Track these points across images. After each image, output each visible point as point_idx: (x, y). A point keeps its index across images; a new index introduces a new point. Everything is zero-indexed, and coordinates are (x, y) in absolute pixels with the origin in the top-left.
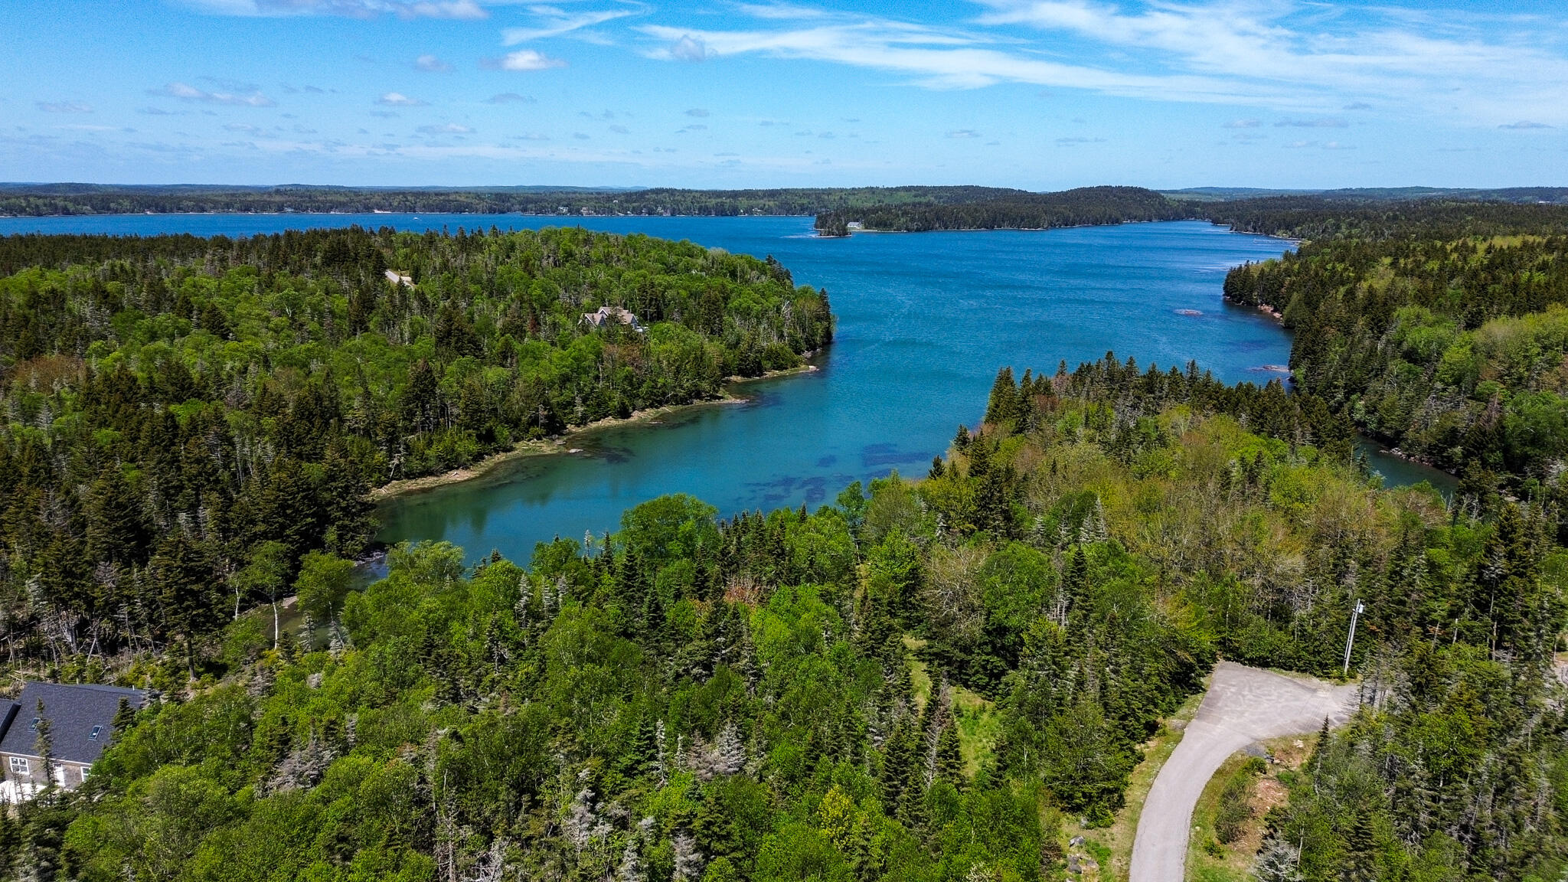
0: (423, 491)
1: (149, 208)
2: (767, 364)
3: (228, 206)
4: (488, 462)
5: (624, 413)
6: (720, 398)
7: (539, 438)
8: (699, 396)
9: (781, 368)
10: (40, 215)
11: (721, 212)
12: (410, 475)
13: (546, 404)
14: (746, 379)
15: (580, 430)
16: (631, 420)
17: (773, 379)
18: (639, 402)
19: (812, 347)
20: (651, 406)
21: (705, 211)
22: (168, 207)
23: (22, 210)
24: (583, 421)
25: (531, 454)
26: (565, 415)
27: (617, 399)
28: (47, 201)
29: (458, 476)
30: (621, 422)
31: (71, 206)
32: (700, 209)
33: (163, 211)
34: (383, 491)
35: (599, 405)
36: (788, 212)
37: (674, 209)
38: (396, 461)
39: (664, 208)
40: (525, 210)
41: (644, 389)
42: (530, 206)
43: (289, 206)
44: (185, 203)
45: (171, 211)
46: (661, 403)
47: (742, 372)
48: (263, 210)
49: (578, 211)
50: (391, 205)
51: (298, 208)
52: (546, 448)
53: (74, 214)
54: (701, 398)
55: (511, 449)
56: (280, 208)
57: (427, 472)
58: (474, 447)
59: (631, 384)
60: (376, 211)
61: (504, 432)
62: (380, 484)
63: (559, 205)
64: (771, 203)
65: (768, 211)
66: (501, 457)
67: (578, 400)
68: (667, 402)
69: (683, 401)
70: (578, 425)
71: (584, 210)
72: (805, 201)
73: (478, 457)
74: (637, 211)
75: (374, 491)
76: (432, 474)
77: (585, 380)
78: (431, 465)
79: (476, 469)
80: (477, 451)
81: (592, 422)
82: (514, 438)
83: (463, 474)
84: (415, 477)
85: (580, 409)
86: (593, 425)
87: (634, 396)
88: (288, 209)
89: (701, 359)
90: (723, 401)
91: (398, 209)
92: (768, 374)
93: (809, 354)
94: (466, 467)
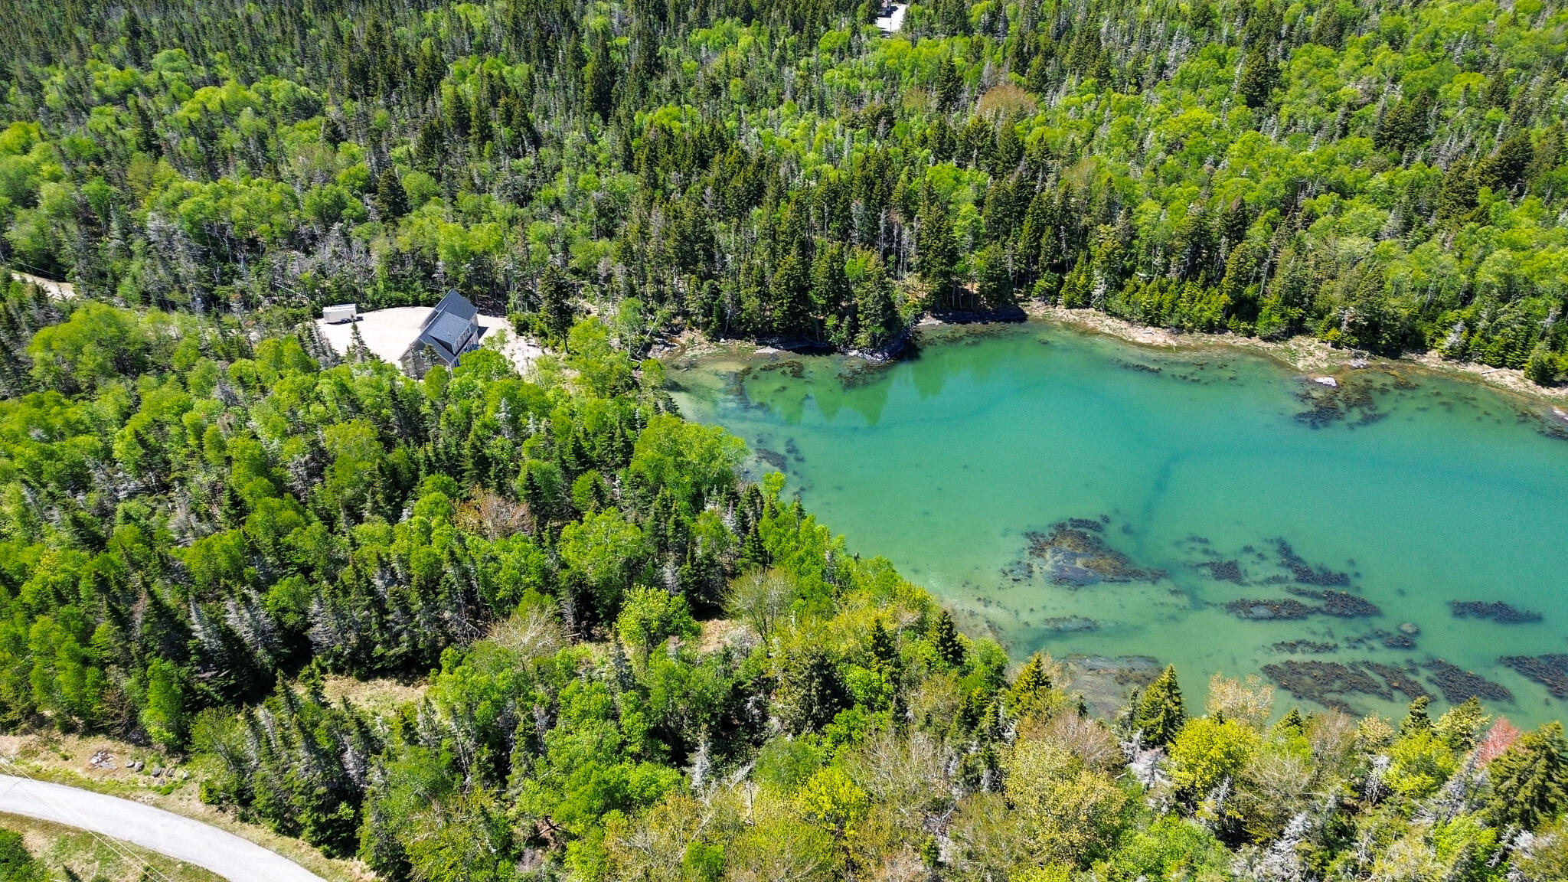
4: (1228, 338)
5: (1545, 376)
7: (1336, 345)
12: (1108, 312)
16: (1546, 391)
24: (1462, 354)
26: (1442, 336)
35: (1509, 347)
38: (1099, 292)
55: (1275, 339)
61: (1271, 316)
62: (1071, 305)
70: (1447, 358)
73: (1210, 328)
75: (1058, 309)
76: (1128, 320)
78: (1126, 310)
79: (1185, 339)
80: (1210, 321)
81: (1481, 363)
82: (1296, 328)
83: (1158, 336)
84: (1115, 315)
85: (1452, 339)
86: (1473, 368)
94: (1178, 331)
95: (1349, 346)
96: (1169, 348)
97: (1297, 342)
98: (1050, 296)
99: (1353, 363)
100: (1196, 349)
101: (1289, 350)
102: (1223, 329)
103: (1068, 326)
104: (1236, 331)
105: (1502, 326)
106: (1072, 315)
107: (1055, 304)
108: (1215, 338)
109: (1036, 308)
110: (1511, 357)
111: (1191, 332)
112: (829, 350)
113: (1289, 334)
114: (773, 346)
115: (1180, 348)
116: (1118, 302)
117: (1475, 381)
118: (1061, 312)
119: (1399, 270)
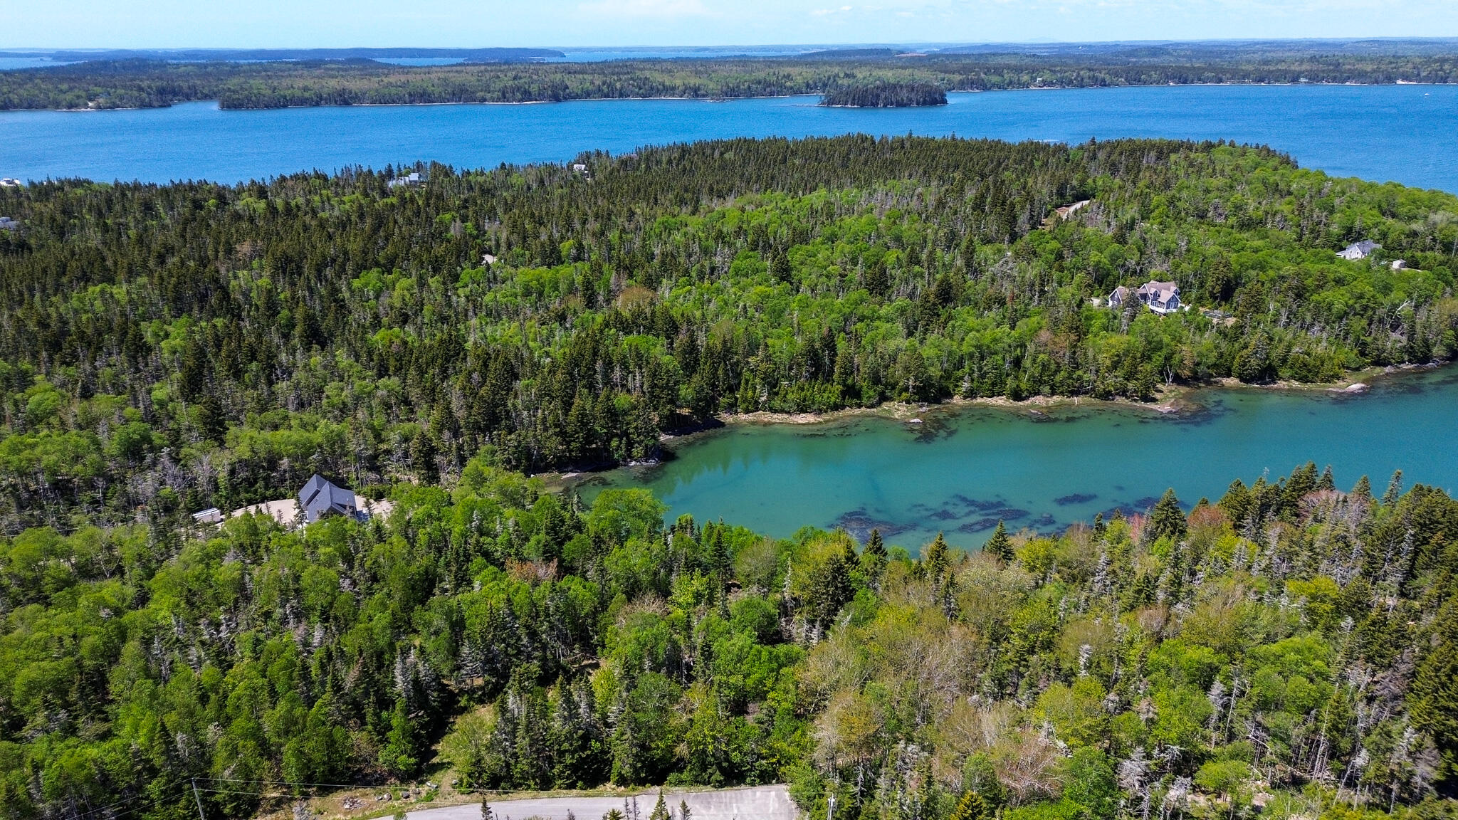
0: (766, 424)
1: (1173, 79)
2: (1285, 372)
3: (1245, 76)
4: (848, 411)
5: (1017, 395)
6: (1154, 400)
7: (908, 402)
9: (1304, 380)
10: (1082, 87)
12: (771, 410)
13: (923, 376)
14: (1244, 385)
15: (963, 403)
16: (1021, 403)
18: (1046, 388)
19: (1421, 359)
20: (1062, 393)
22: (1191, 77)
23: (1070, 83)
24: (971, 394)
25: (886, 414)
26: (957, 386)
28: (1093, 74)
29: (802, 419)
30: (1011, 403)
31: (1108, 80)
33: (1185, 82)
35: (994, 384)
38: (764, 398)
41: (1059, 378)
43: (1305, 77)
44: (1206, 74)
45: (1192, 82)
46: (1076, 394)
47: (1242, 377)
48: (1277, 81)
50: (1419, 75)
51: (1314, 78)
52: (902, 412)
53: (1109, 85)
54: (1127, 397)
55: (875, 406)
56: (1295, 80)
57: (782, 411)
58: (834, 400)
59: (1042, 371)
60: (1399, 82)
61: (870, 393)
62: (747, 411)
66: (860, 411)
68: (1086, 393)
69: (1102, 396)
70: (965, 398)
73: (836, 407)
75: (739, 415)
76: (788, 413)
78: (786, 406)
79: (825, 417)
80: (835, 403)
81: (982, 397)
82: (883, 398)
83: (808, 418)
84: (776, 411)
85: (966, 385)
86: (979, 400)
87: (1044, 381)
88: (1303, 80)
89: (1168, 358)
90: (1150, 405)
91: (1427, 79)
92: (1281, 384)
93: (1411, 366)
94: (819, 412)
95: (914, 401)
96: (820, 423)
97: (885, 405)
98: (732, 408)
99: (921, 410)
100: (835, 420)
101: (885, 410)
102: (843, 407)
103: (753, 423)
104: (851, 407)
105: (985, 373)
106: (750, 417)
107: (736, 413)
108: (841, 413)
109: (726, 417)
110: (996, 390)
111: (826, 412)
112: (614, 465)
113: (879, 403)
114: (572, 471)
115: (826, 422)
116: (777, 403)
117: (986, 407)
118: (743, 417)
119: (927, 351)
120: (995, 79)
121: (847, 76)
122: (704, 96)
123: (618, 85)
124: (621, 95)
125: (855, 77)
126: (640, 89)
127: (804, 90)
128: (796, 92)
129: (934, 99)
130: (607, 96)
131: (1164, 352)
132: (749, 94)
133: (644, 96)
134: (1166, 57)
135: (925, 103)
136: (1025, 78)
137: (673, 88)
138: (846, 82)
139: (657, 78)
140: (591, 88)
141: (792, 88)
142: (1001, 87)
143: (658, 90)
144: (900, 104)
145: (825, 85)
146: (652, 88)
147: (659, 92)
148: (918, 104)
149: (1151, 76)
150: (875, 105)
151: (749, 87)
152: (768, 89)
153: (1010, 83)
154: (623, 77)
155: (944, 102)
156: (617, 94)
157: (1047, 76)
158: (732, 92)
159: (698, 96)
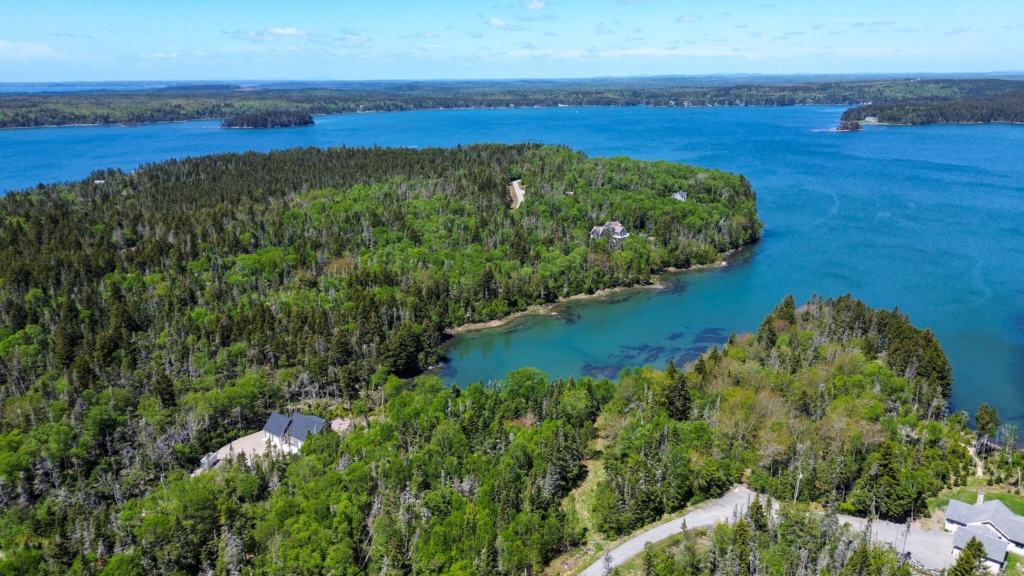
0: (477, 330)
1: (441, 105)
2: (693, 261)
3: (481, 103)
4: (512, 316)
5: (590, 292)
6: (652, 284)
7: (541, 304)
8: (638, 282)
9: (702, 264)
10: (389, 111)
11: (782, 103)
12: (474, 322)
13: (547, 287)
14: (678, 270)
15: (564, 300)
16: (594, 295)
17: (695, 270)
18: (601, 286)
19: (736, 247)
20: (609, 287)
21: (769, 102)
23: (382, 108)
24: (568, 295)
25: (534, 313)
26: (559, 291)
27: (588, 283)
28: (393, 102)
29: (495, 323)
30: (588, 296)
31: (404, 106)
32: (766, 101)
33: (448, 107)
34: (460, 329)
35: (577, 287)
36: (833, 102)
37: (747, 101)
38: (468, 315)
39: (741, 101)
40: (647, 103)
41: (606, 278)
42: (652, 100)
43: (512, 103)
46: (615, 286)
47: (676, 266)
48: (498, 106)
49: (682, 104)
50: (568, 101)
51: (518, 104)
52: (542, 310)
53: (405, 110)
54: (639, 284)
55: (526, 310)
56: (508, 105)
57: (480, 321)
58: (506, 309)
59: (598, 275)
60: (560, 105)
61: (521, 302)
62: (459, 325)
63: (670, 100)
64: (821, 96)
65: (817, 101)
66: (519, 314)
67: (566, 285)
68: (619, 285)
69: (629, 285)
70: (565, 297)
71: (685, 103)
72: (847, 94)
73: (507, 314)
74: (722, 103)
75: (456, 328)
76: (483, 322)
77: (572, 275)
78: (482, 318)
79: (505, 320)
81: (573, 295)
82: (527, 304)
83: (498, 322)
84: (476, 322)
85: (565, 290)
86: (573, 298)
87: (598, 282)
88: (512, 105)
89: (647, 260)
90: (651, 286)
91: (572, 103)
92: (693, 267)
93: (733, 251)
94: (500, 319)
95: (543, 303)
97: (530, 309)
98: (450, 325)
99: (550, 307)
101: (532, 311)
102: (511, 313)
103: (466, 332)
104: (514, 312)
105: (572, 281)
106: (464, 328)
107: (454, 328)
108: (510, 317)
109: (451, 331)
110: (579, 290)
111: (504, 317)
112: (419, 372)
113: (527, 308)
116: (476, 317)
117: (578, 300)
120: (333, 106)
121: (227, 105)
122: (114, 122)
123: (32, 116)
124: (37, 124)
125: (233, 106)
126: (54, 118)
127: (195, 116)
128: (190, 117)
129: (305, 121)
130: (23, 125)
131: (645, 257)
132: (153, 120)
133: (58, 124)
134: (419, 91)
135: (300, 124)
136: (352, 105)
137: (84, 117)
138: (227, 110)
139: (67, 110)
140: (6, 118)
141: (186, 115)
142: (339, 111)
143: (71, 119)
144: (284, 125)
145: (212, 112)
146: (64, 117)
147: (71, 120)
148: (295, 124)
149: (428, 104)
150: (265, 126)
151: (152, 115)
152: (168, 116)
153: (344, 109)
154: (33, 109)
155: (313, 123)
156: (33, 123)
157: (366, 104)
158: (138, 119)
159: (108, 123)
